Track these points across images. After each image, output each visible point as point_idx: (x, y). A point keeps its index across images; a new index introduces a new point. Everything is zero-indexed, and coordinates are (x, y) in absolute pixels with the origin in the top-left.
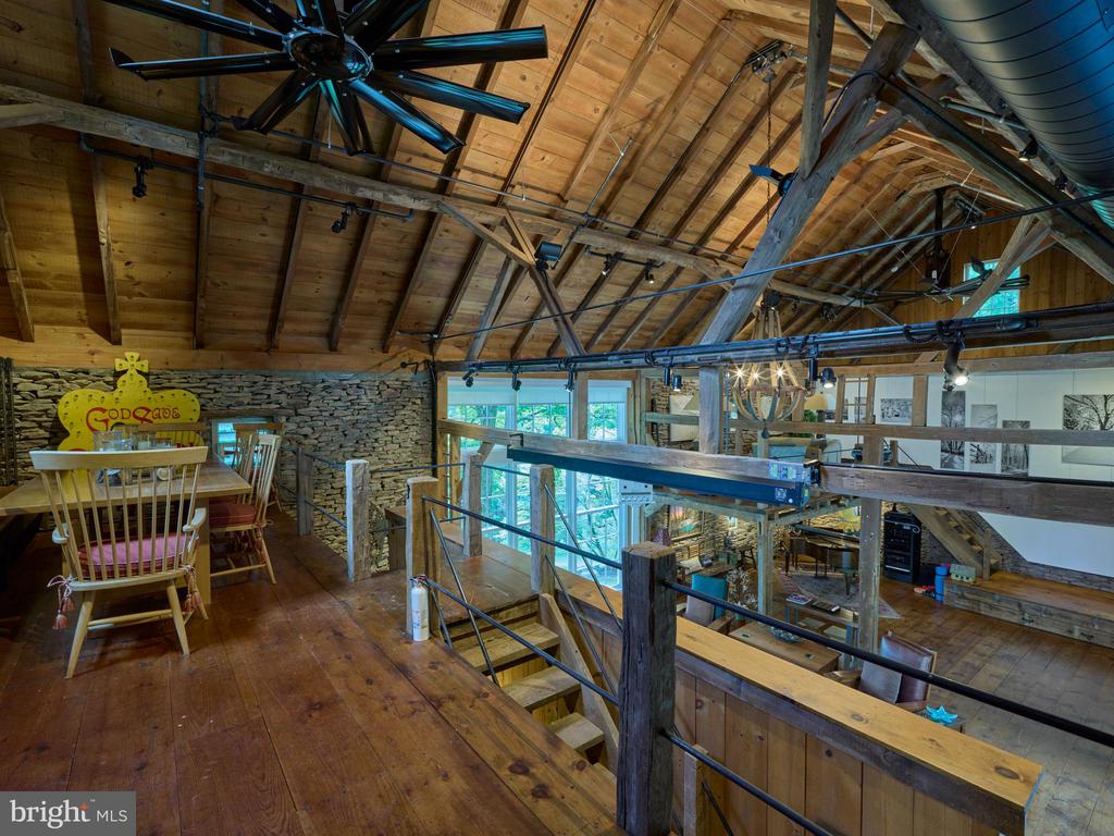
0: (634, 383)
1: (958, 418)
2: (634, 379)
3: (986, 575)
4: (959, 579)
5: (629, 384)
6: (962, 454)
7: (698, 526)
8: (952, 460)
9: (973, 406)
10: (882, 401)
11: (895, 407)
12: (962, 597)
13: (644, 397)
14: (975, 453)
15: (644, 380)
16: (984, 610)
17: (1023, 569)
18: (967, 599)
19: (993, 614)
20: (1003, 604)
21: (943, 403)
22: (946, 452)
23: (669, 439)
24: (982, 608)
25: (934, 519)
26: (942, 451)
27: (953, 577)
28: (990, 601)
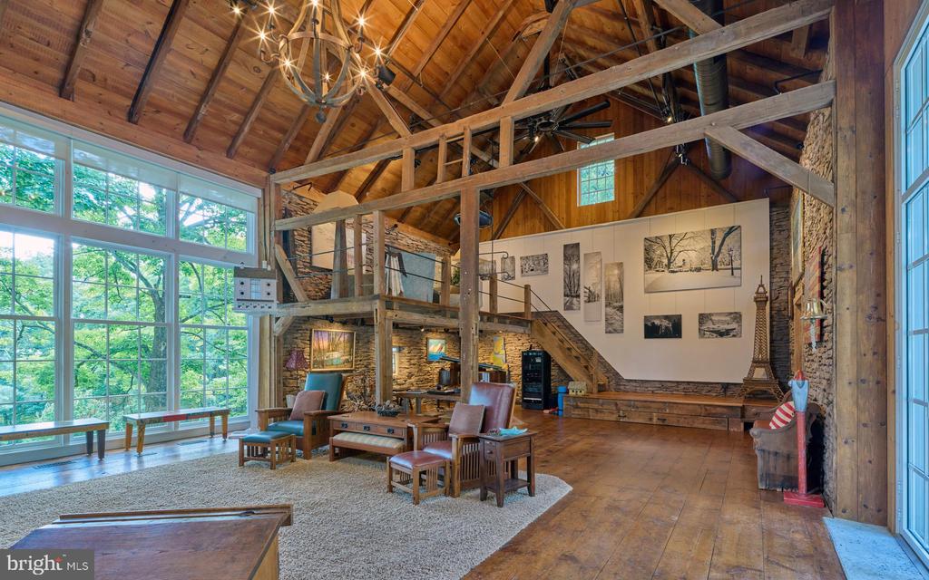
0: (264, 190)
1: (575, 266)
2: (264, 185)
3: (595, 390)
4: (574, 393)
5: (259, 193)
6: (578, 296)
7: (347, 361)
8: (571, 303)
9: (585, 255)
10: (521, 258)
11: (531, 263)
12: (577, 407)
13: (273, 206)
14: (587, 295)
15: (273, 187)
16: (592, 415)
17: (622, 387)
18: (580, 408)
19: (599, 417)
20: (605, 407)
21: (565, 256)
22: (568, 296)
23: (311, 263)
24: (591, 413)
25: (558, 350)
26: (565, 295)
27: (571, 392)
28: (596, 406)
